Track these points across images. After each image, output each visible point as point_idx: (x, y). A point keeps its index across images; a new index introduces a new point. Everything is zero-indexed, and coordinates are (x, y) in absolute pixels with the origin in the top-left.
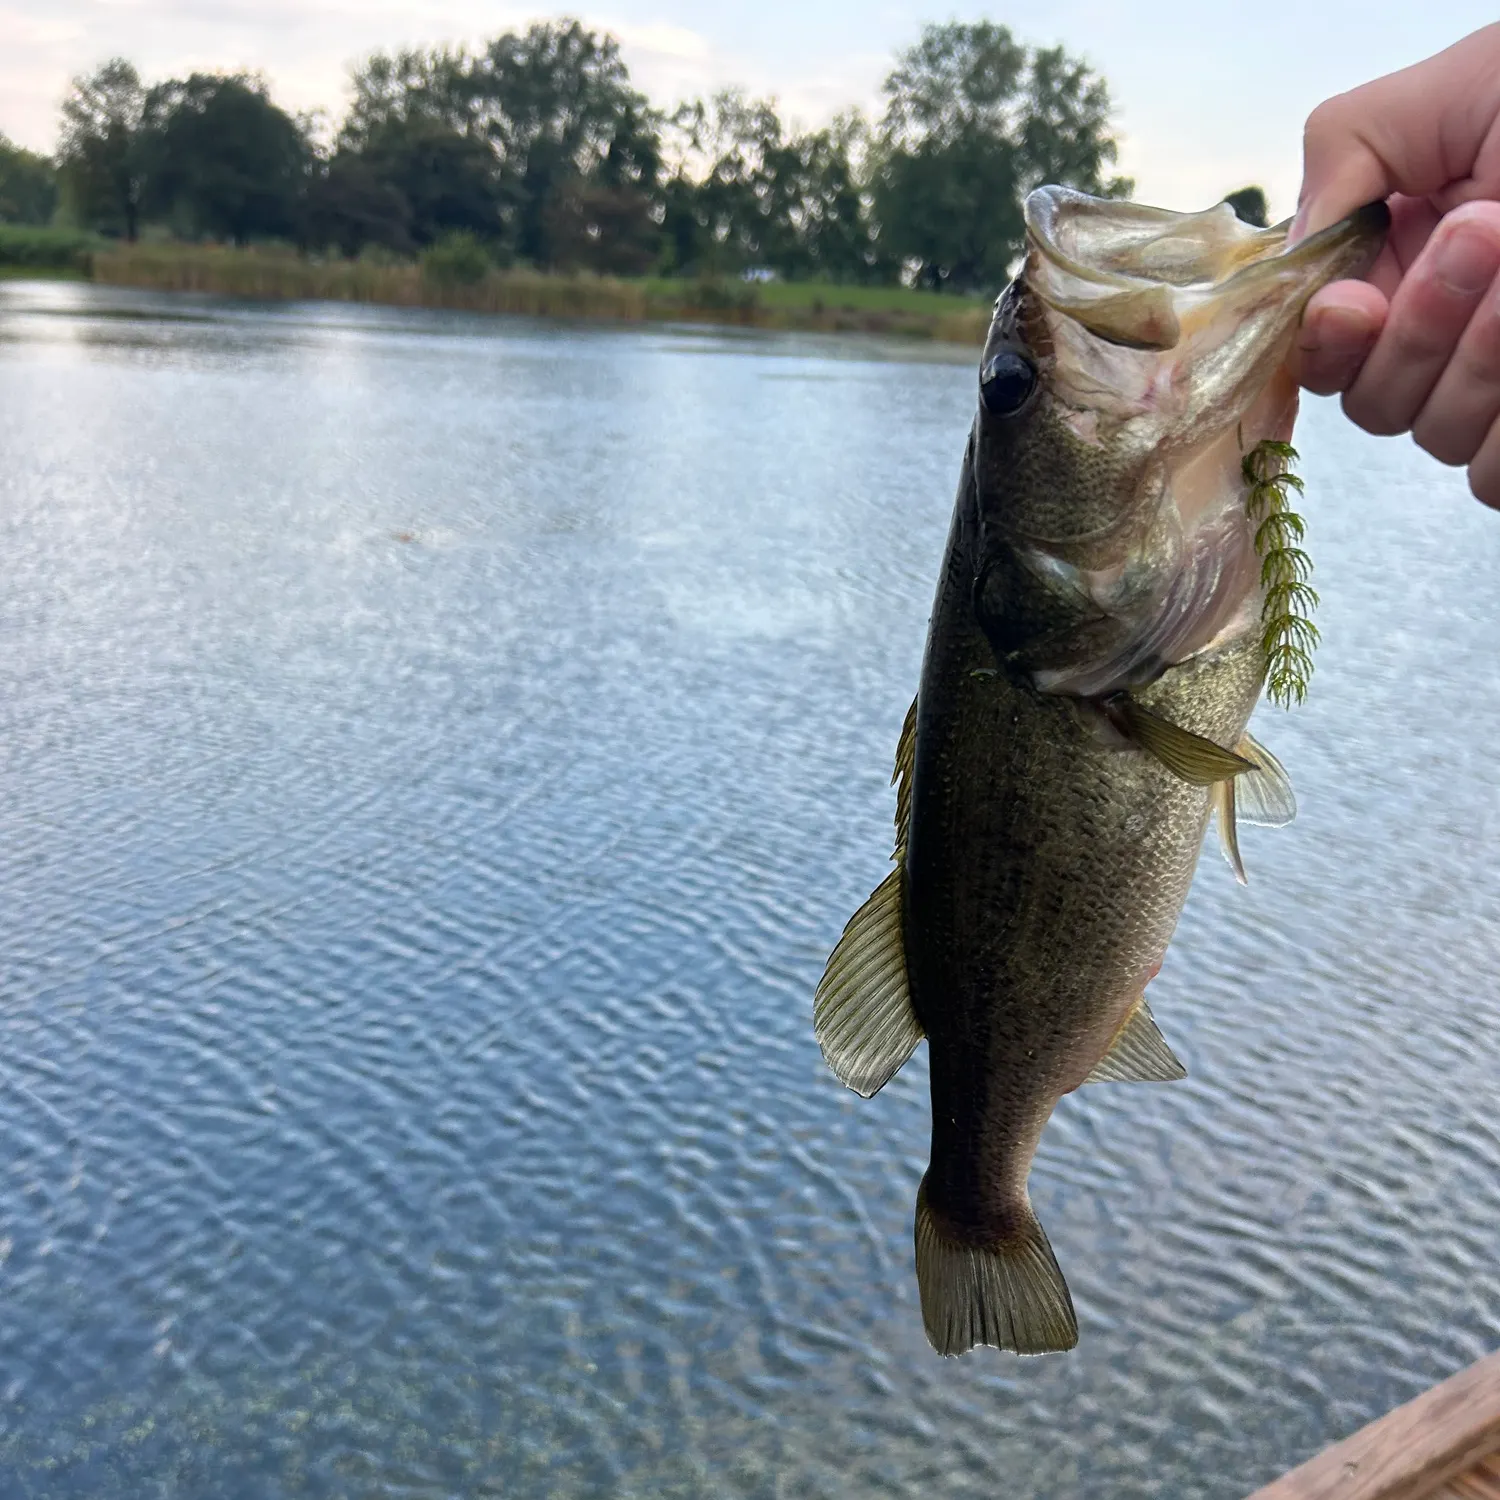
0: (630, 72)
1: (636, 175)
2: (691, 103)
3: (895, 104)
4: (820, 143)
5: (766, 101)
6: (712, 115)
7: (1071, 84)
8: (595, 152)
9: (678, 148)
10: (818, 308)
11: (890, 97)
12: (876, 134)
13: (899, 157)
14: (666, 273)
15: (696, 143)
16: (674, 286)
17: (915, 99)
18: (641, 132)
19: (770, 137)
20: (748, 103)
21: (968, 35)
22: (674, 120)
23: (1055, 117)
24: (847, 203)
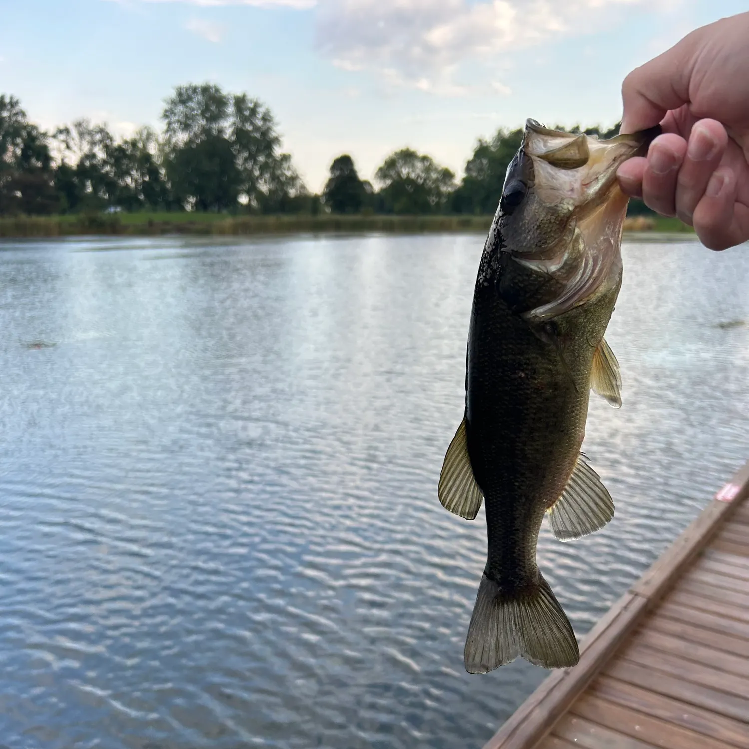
0: (27, 114)
1: (39, 164)
2: (62, 127)
3: (169, 124)
4: (134, 144)
5: (102, 126)
6: (74, 133)
7: (253, 111)
8: (14, 153)
9: (60, 150)
10: (151, 223)
11: (166, 121)
12: (162, 138)
13: (175, 149)
14: (63, 212)
15: (68, 147)
16: (71, 218)
17: (178, 121)
18: (38, 143)
19: (108, 142)
20: (92, 126)
21: (199, 91)
22: (55, 136)
23: (249, 127)
24: (153, 172)
